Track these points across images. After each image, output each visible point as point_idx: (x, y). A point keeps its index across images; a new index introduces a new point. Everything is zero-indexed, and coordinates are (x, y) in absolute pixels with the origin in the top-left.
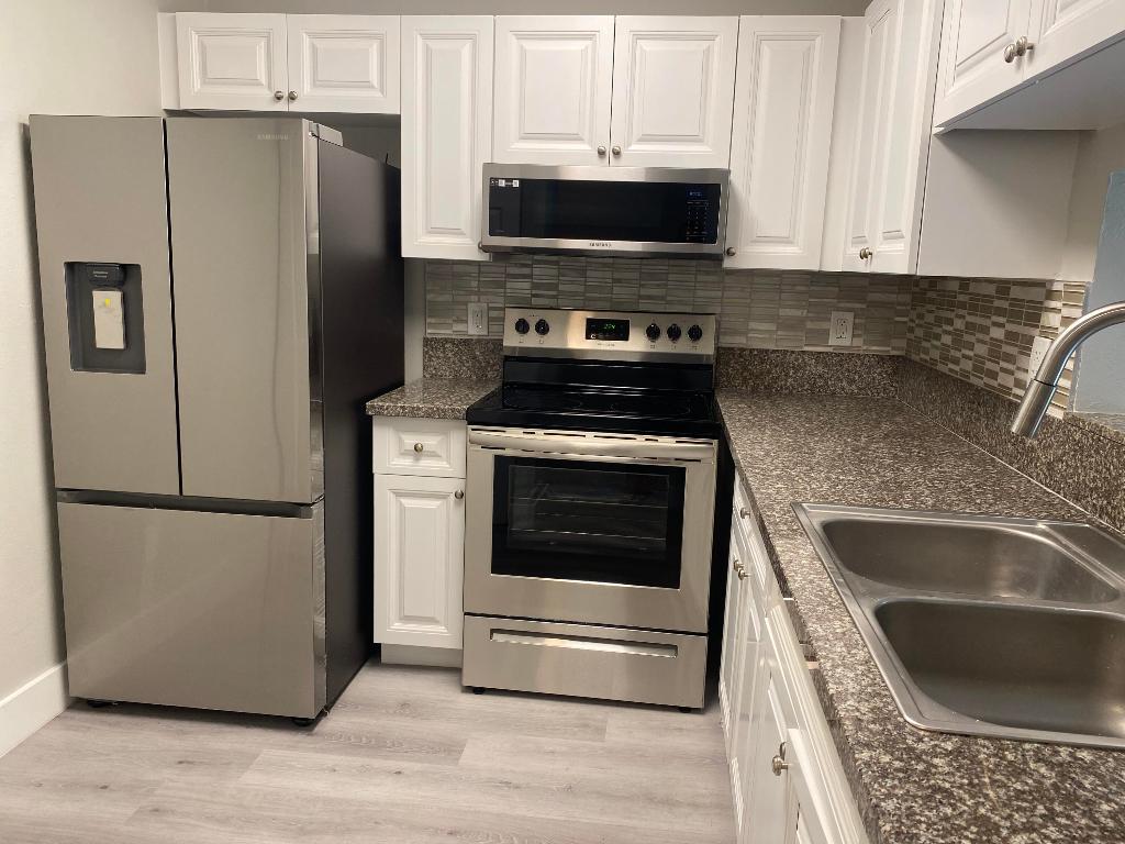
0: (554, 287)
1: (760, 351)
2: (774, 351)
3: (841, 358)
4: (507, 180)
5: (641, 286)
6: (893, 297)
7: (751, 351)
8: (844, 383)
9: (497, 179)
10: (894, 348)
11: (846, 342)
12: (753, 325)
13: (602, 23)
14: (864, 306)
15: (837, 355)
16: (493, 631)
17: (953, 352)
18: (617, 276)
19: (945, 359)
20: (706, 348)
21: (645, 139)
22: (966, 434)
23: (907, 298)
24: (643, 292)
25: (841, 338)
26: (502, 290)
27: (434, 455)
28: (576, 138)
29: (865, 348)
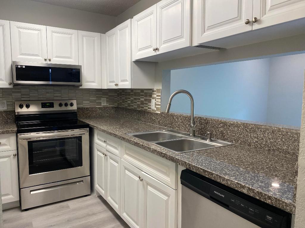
0: (28, 95)
1: (87, 108)
2: (90, 108)
3: (105, 108)
4: (21, 66)
5: (54, 93)
6: (113, 94)
7: (84, 108)
8: (106, 114)
9: (17, 65)
10: (115, 105)
11: (105, 105)
12: (84, 102)
13: (43, 27)
14: (108, 96)
15: (104, 108)
16: (31, 191)
18: (47, 91)
19: (129, 106)
20: (75, 107)
21: (57, 57)
23: (116, 94)
24: (55, 95)
25: (104, 103)
26: (11, 96)
27: (5, 145)
29: (109, 106)
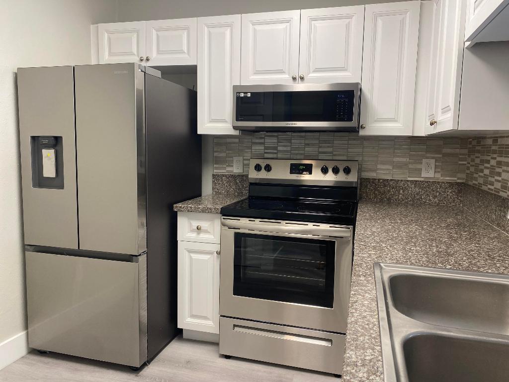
0: (275, 148)
1: (384, 180)
2: (391, 180)
3: (427, 185)
4: (244, 93)
5: (320, 147)
6: (458, 151)
7: (379, 180)
8: (431, 198)
9: (240, 93)
10: (458, 179)
11: (431, 175)
12: (379, 166)
13: (294, 14)
14: (441, 156)
15: (427, 182)
16: (235, 326)
17: (490, 179)
18: (307, 142)
19: (486, 183)
20: (353, 178)
21: (317, 70)
22: (498, 225)
23: (466, 151)
24: (321, 150)
25: (429, 172)
26: (250, 150)
27: (206, 232)
28: (281, 72)
29: (442, 178)
